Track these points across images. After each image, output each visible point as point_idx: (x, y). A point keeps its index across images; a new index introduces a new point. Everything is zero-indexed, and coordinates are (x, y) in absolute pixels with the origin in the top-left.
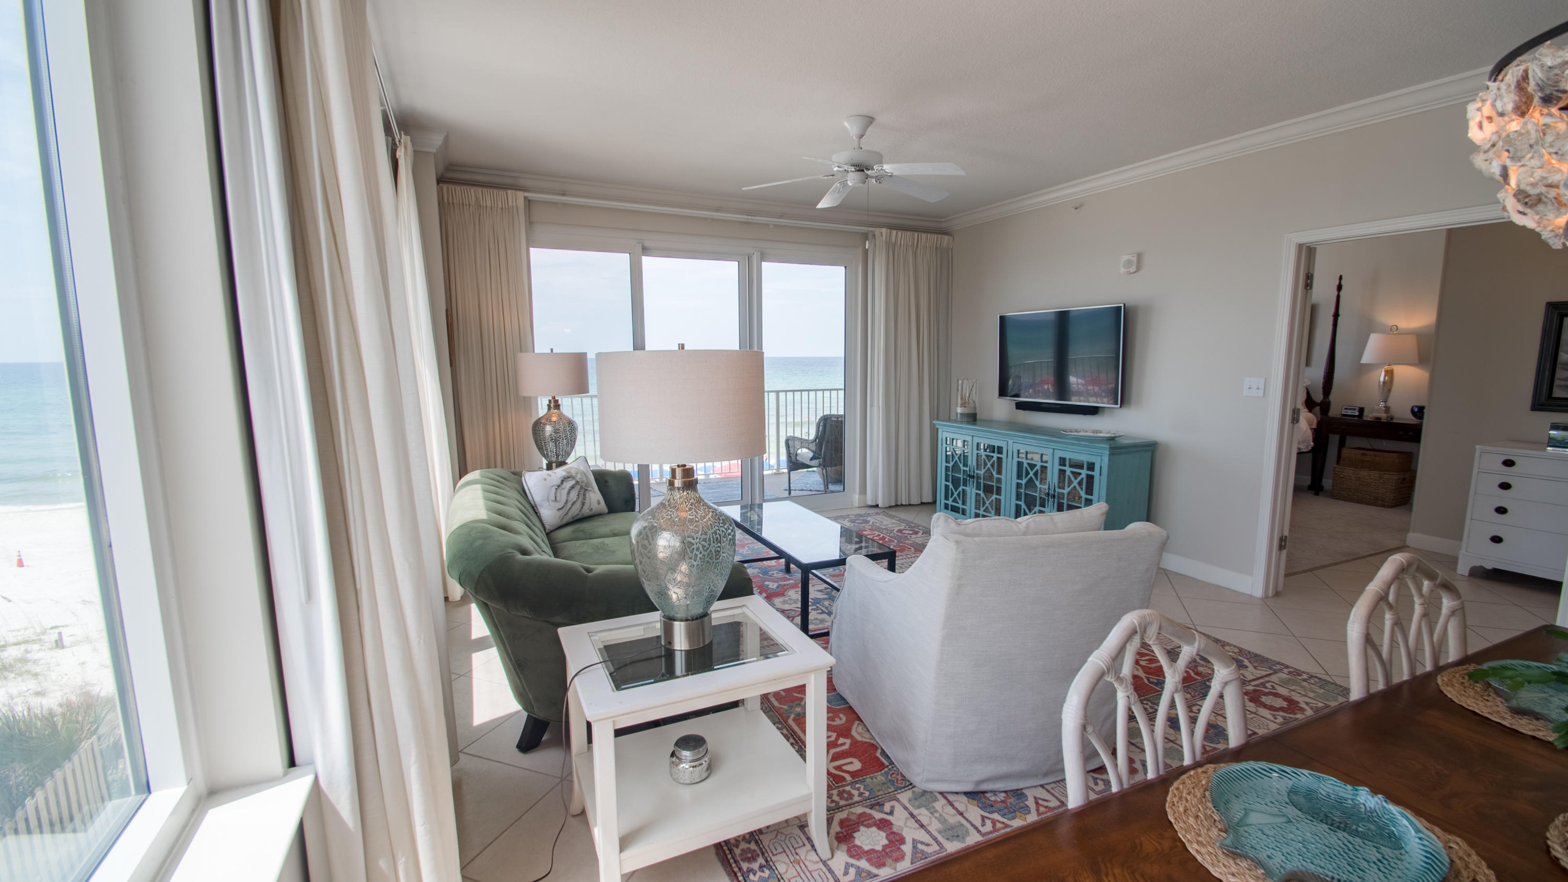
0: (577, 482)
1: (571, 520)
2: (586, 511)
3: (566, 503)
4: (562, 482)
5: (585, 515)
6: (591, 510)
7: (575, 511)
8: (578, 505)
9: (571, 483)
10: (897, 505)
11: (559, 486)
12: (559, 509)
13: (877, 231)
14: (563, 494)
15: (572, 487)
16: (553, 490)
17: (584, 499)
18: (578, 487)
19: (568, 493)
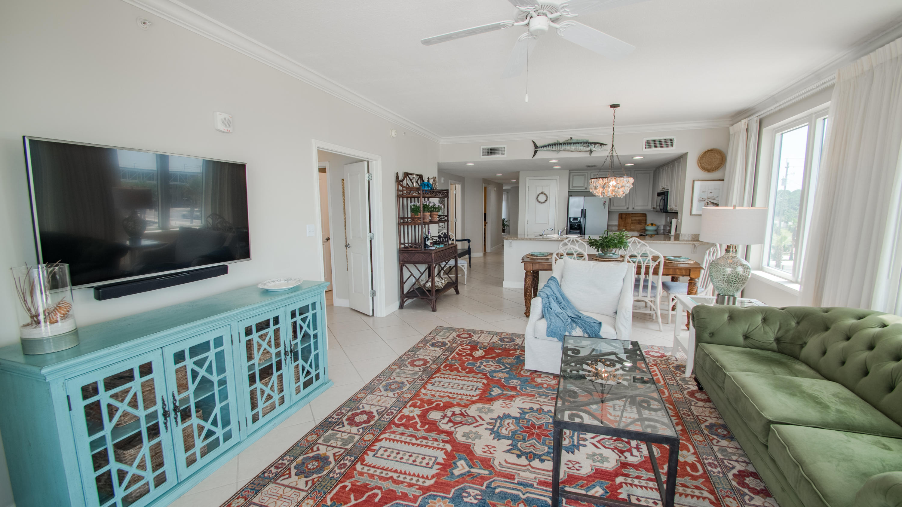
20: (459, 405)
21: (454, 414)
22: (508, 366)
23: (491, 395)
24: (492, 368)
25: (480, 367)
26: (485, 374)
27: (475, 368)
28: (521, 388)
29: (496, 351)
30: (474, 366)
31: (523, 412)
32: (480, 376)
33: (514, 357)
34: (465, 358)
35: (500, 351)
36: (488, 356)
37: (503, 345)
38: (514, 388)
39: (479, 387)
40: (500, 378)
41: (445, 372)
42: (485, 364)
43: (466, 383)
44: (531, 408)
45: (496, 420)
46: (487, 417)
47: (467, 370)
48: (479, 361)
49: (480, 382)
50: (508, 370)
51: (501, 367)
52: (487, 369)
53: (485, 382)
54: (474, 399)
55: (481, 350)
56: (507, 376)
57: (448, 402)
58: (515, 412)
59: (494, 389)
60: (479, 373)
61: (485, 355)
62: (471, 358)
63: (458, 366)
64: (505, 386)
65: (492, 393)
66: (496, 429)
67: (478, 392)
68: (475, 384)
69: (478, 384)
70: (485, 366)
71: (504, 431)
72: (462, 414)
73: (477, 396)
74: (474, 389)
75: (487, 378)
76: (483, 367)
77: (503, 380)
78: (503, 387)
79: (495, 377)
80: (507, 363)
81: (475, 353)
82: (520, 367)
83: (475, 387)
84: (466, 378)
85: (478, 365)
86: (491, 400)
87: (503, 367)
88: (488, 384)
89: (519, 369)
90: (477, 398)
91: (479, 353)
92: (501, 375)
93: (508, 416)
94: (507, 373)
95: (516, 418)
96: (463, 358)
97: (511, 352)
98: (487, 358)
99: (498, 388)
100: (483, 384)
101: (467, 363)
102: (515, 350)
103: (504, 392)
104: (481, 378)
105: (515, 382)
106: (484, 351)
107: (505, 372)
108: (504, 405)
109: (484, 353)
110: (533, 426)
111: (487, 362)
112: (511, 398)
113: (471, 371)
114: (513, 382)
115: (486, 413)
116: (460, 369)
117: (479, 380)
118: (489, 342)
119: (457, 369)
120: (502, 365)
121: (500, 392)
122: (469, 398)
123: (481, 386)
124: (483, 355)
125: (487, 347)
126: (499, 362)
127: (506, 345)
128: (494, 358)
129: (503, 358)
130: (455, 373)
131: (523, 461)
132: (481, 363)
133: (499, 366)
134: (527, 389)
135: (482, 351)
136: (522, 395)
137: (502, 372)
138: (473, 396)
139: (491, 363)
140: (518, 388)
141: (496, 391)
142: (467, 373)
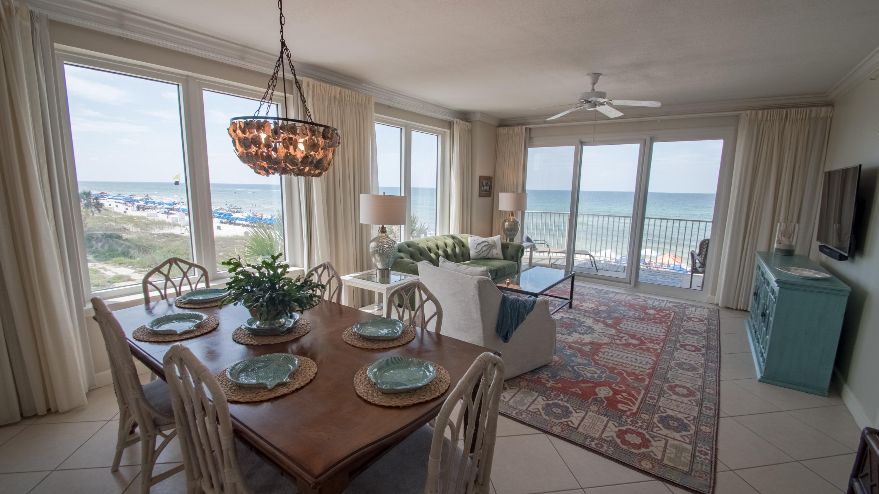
0: (489, 244)
1: (482, 258)
2: (490, 256)
3: (480, 250)
4: (482, 243)
5: (490, 258)
6: (493, 256)
7: (484, 254)
8: (486, 252)
9: (486, 244)
10: (736, 309)
11: (479, 244)
12: (476, 252)
13: (743, 113)
14: (480, 247)
15: (485, 246)
16: (476, 245)
17: (490, 251)
18: (489, 246)
19: (483, 247)
20: (617, 344)
21: (620, 340)
22: (569, 367)
23: (591, 346)
24: (588, 369)
25: (602, 373)
26: (596, 363)
27: (607, 373)
28: (565, 347)
29: (579, 392)
30: (608, 375)
31: (570, 334)
32: (602, 363)
33: (559, 377)
34: (622, 387)
35: (572, 390)
36: (591, 385)
37: (567, 402)
38: (570, 347)
39: (602, 353)
40: (581, 358)
41: (641, 373)
42: (596, 376)
43: (615, 359)
44: (563, 335)
45: (589, 333)
46: (595, 335)
47: (616, 371)
48: (603, 380)
49: (601, 357)
50: (571, 364)
51: (577, 368)
52: (593, 369)
53: (596, 357)
54: (606, 346)
55: (601, 398)
56: (573, 358)
57: (627, 347)
58: (575, 336)
59: (588, 350)
60: (602, 366)
61: (595, 387)
62: (613, 385)
63: (629, 378)
64: (578, 351)
65: (590, 348)
66: (590, 330)
67: (603, 350)
68: (606, 357)
69: (603, 356)
70: (596, 373)
71: (585, 328)
72: (614, 339)
73: (604, 348)
74: (606, 353)
75: (594, 360)
76: (598, 372)
77: (579, 355)
78: (580, 351)
79: (586, 360)
80: (569, 371)
81: (609, 393)
82: (557, 365)
83: (605, 354)
84: (615, 363)
85: (603, 376)
86: (592, 343)
87: (575, 367)
88: (594, 355)
89: (558, 363)
90: (603, 347)
91: (603, 392)
92: (580, 360)
93: (580, 333)
94: (573, 361)
95: (576, 332)
96: (624, 388)
97: (560, 385)
98: (592, 382)
99: (584, 350)
100: (598, 356)
101: (618, 380)
102: (553, 389)
103: (580, 346)
104: (600, 361)
105: (568, 352)
106: (597, 395)
107: (574, 362)
108: (582, 339)
109: (597, 390)
110: (566, 328)
111: (593, 377)
112: (575, 342)
113: (612, 370)
114: (570, 352)
115: (596, 337)
116: (625, 374)
117: (602, 359)
118: (587, 413)
119: (629, 374)
120: (576, 370)
121: (583, 348)
122: (610, 347)
123: (601, 355)
124: (598, 388)
125: (592, 402)
126: (578, 375)
127: (561, 400)
128: (584, 381)
129: (573, 379)
130: (629, 370)
131: (577, 319)
132: (600, 377)
133: (579, 370)
134: (560, 346)
135: (600, 395)
136: (566, 343)
137: (577, 363)
138: (607, 348)
139: (589, 375)
140: (567, 347)
141: (587, 348)
142: (616, 369)
